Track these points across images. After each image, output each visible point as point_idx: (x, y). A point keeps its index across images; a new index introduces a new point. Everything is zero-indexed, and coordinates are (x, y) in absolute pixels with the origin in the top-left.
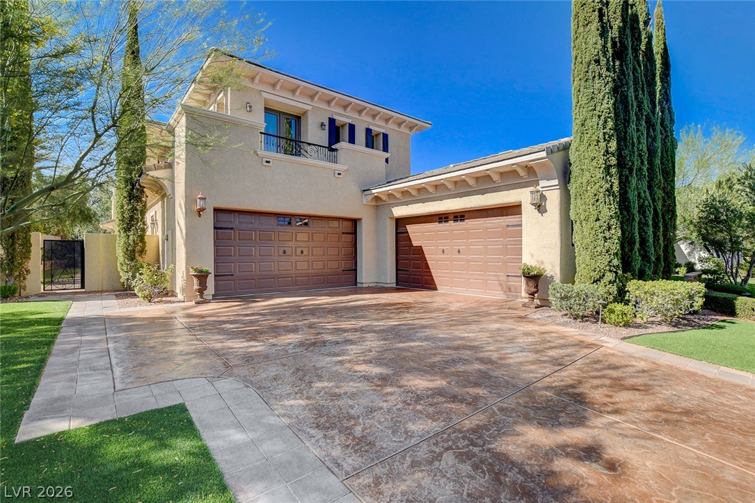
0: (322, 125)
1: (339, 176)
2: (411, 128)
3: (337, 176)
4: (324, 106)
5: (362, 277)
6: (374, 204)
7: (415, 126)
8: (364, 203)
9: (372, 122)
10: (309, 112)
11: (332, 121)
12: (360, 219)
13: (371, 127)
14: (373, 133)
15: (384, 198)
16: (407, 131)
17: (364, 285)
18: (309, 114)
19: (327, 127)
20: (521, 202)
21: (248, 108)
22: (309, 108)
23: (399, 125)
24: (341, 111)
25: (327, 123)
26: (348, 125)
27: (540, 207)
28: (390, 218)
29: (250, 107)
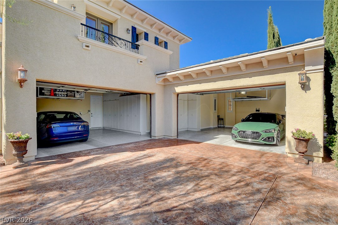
0: (128, 30)
1: (141, 63)
2: (180, 41)
3: (139, 63)
4: (129, 18)
5: (155, 132)
6: (163, 84)
7: (183, 39)
8: (157, 83)
9: (159, 33)
10: (118, 20)
11: (134, 29)
12: (154, 94)
13: (158, 37)
14: (159, 41)
15: (171, 80)
16: (178, 42)
17: (157, 138)
18: (119, 22)
19: (131, 32)
20: (285, 82)
21: (72, 7)
22: (119, 17)
23: (174, 37)
24: (140, 23)
25: (131, 29)
26: (144, 33)
27: (305, 86)
28: (174, 93)
29: (74, 8)
